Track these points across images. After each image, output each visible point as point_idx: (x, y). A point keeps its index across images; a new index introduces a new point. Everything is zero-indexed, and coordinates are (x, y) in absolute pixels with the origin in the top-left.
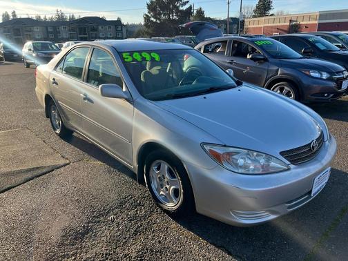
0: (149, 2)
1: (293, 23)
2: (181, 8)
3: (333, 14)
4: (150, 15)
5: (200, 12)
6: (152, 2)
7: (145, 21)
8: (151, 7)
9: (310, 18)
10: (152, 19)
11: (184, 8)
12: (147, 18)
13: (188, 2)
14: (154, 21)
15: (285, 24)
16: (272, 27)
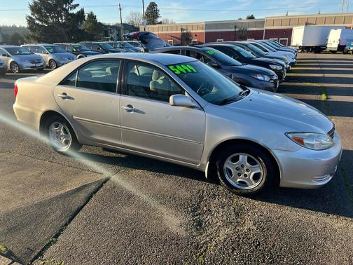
0: (32, 3)
1: (185, 31)
2: (71, 12)
3: (223, 24)
4: (34, 18)
5: (92, 17)
6: (35, 3)
7: (29, 24)
8: (35, 9)
9: (198, 27)
10: (37, 22)
11: (75, 11)
12: (30, 21)
13: (78, 5)
14: (40, 23)
15: (178, 32)
16: (166, 34)
